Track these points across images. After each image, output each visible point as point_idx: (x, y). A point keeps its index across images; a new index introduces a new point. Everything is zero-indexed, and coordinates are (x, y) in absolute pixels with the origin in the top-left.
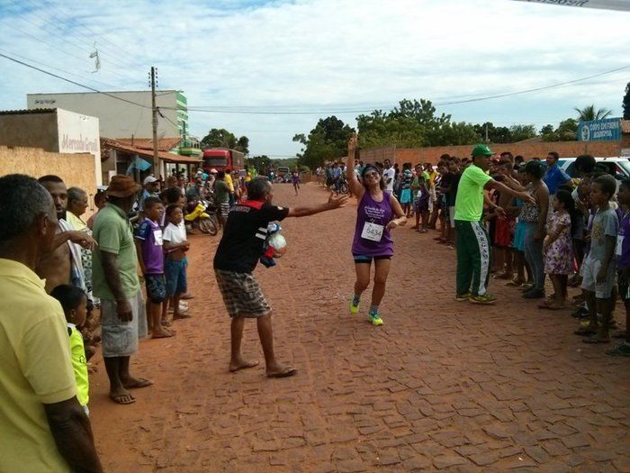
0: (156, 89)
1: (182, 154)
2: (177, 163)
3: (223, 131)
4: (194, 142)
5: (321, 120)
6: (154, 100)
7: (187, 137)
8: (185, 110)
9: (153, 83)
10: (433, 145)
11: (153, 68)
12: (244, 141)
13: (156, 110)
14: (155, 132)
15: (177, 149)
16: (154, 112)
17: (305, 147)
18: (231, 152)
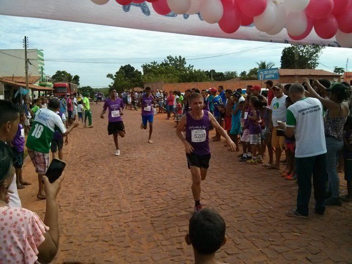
0: (27, 48)
1: (41, 85)
2: (39, 90)
3: (64, 72)
4: (48, 79)
5: (122, 67)
6: (26, 55)
7: (44, 76)
8: (43, 60)
9: (26, 45)
10: (184, 82)
11: (25, 37)
12: (77, 78)
13: (27, 61)
14: (26, 73)
15: (38, 83)
16: (26, 62)
17: (113, 81)
18: (70, 84)
